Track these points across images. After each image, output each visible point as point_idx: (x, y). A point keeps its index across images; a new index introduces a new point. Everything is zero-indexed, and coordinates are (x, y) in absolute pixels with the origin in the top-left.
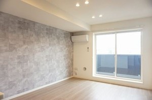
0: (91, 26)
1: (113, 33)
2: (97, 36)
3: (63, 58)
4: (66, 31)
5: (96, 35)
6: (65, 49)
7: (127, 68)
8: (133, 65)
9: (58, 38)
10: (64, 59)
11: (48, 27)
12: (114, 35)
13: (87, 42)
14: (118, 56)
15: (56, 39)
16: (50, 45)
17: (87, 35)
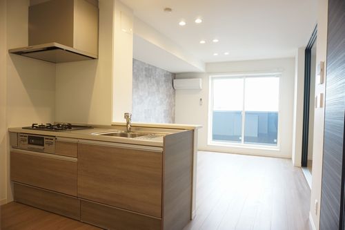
0: (207, 64)
1: (240, 77)
2: (215, 81)
3: (163, 115)
4: (167, 72)
5: (213, 78)
6: (165, 100)
7: (257, 136)
8: (266, 132)
9: (158, 83)
10: (165, 116)
11: (147, 66)
12: (242, 80)
13: (201, 90)
14: (247, 113)
15: (156, 85)
16: (149, 93)
17: (201, 79)
